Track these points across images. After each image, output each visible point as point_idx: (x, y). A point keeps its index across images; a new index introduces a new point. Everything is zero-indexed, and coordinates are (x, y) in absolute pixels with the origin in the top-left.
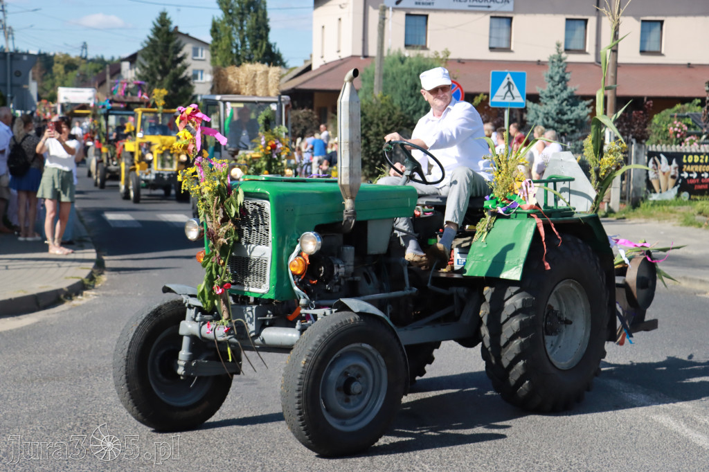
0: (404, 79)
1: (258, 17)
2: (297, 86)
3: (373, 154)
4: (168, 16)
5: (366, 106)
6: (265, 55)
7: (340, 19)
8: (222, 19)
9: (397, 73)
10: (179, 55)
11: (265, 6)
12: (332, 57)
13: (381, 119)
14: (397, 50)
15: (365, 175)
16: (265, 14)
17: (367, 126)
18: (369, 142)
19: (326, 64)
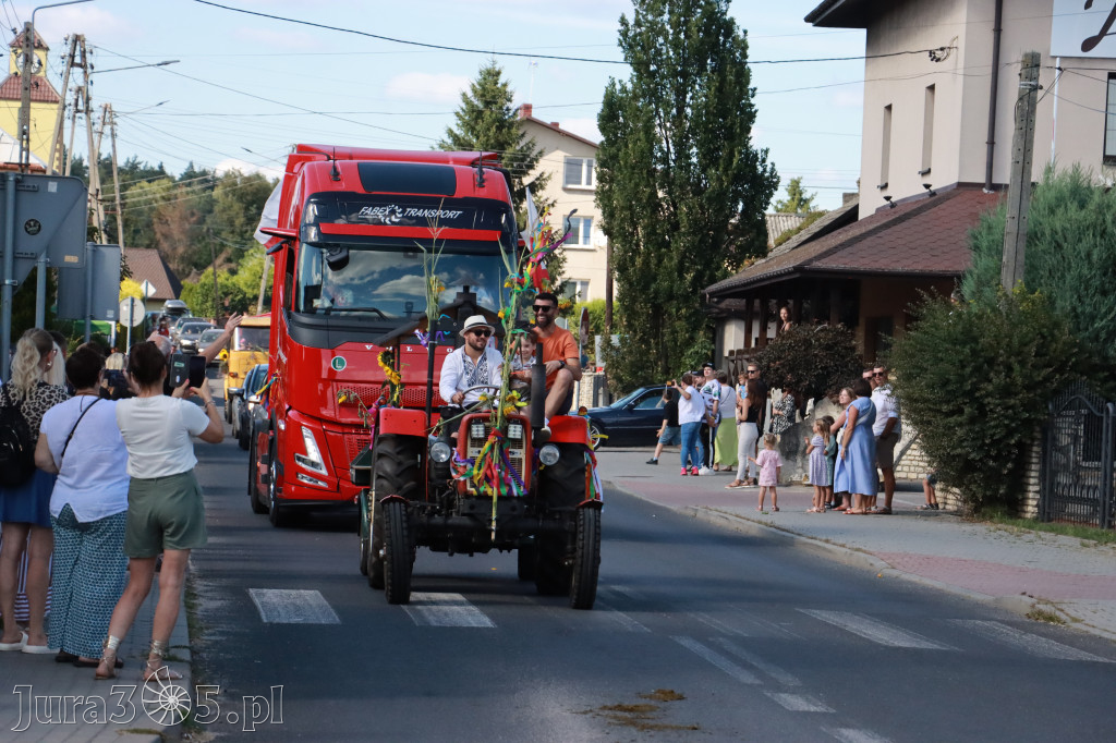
0: (1083, 247)
1: (723, 81)
2: (811, 261)
3: (995, 443)
4: (502, 80)
5: (980, 317)
6: (737, 179)
7: (932, 88)
8: (629, 86)
9: (1064, 229)
10: (527, 180)
11: (745, 56)
12: (907, 187)
13: (1019, 354)
14: (1070, 171)
15: (973, 498)
16: (743, 75)
17: (977, 369)
18: (982, 412)
19: (893, 205)
